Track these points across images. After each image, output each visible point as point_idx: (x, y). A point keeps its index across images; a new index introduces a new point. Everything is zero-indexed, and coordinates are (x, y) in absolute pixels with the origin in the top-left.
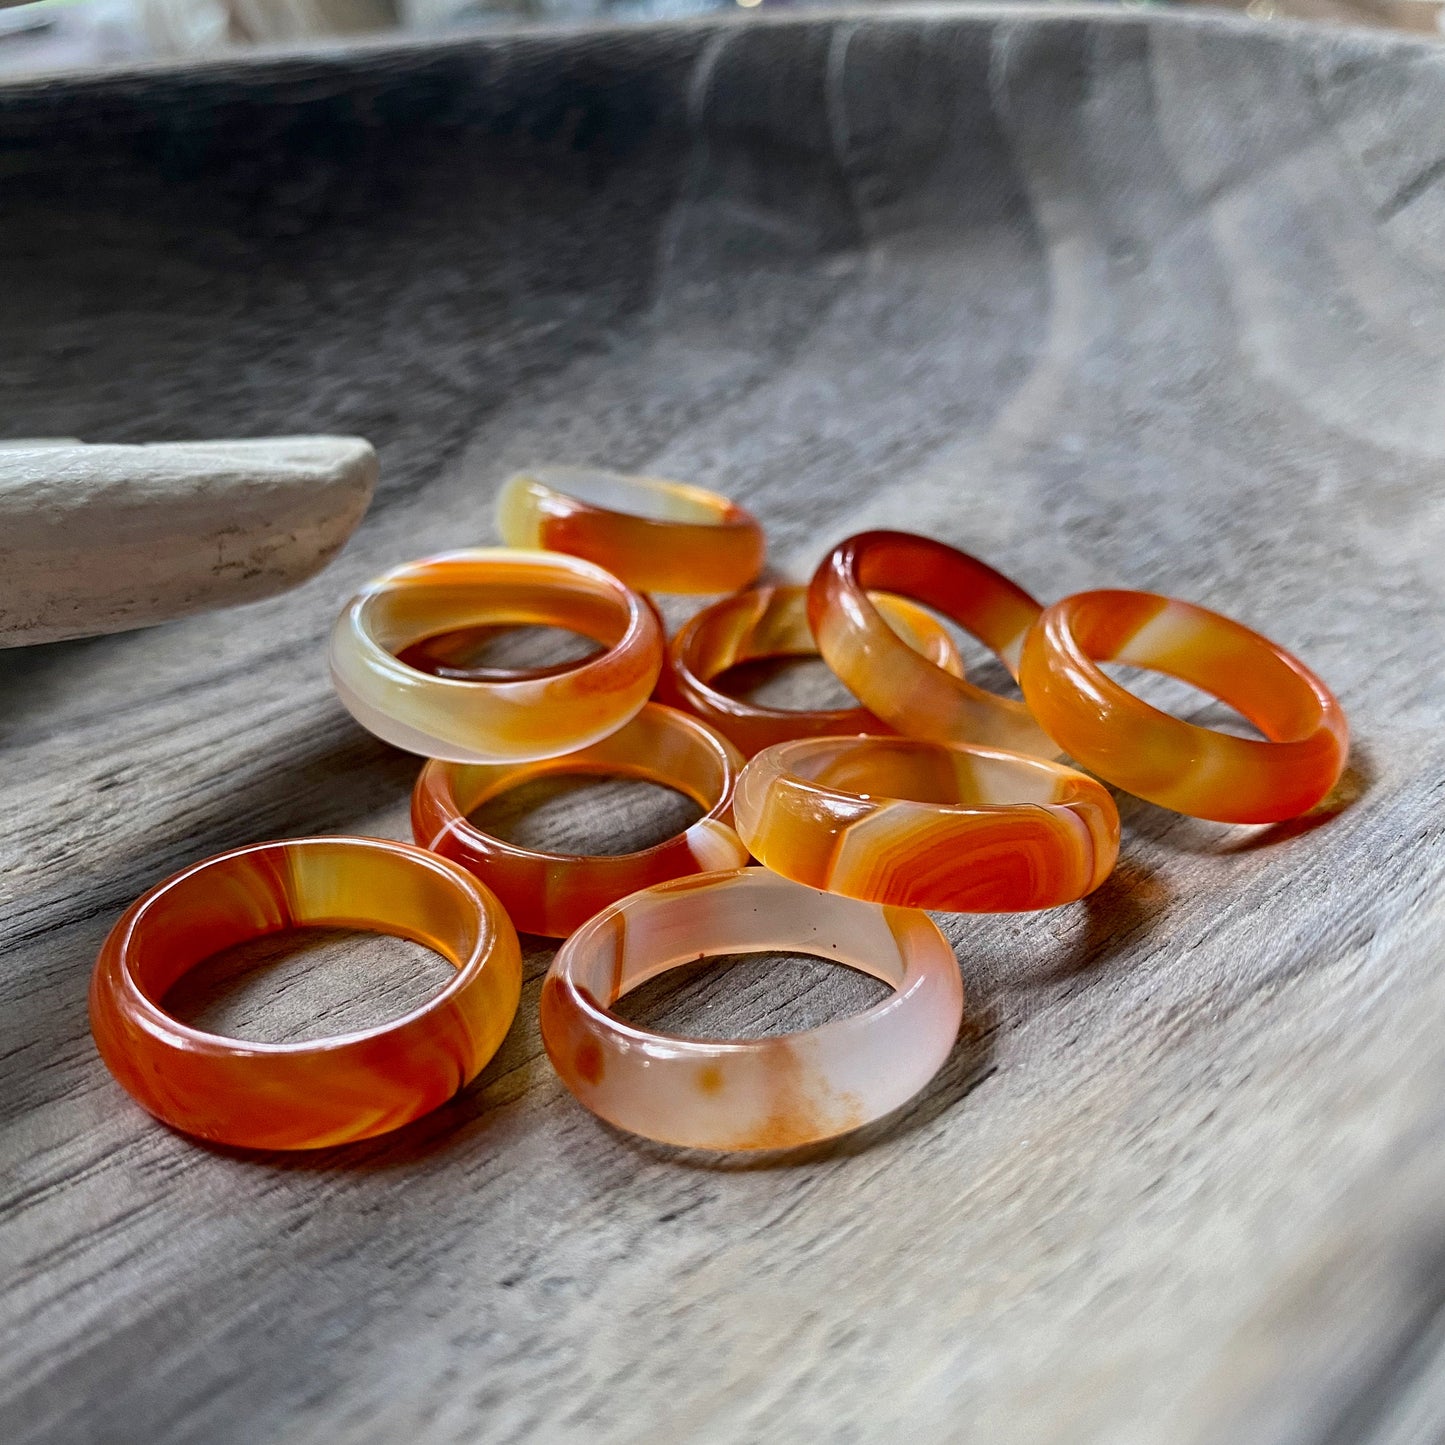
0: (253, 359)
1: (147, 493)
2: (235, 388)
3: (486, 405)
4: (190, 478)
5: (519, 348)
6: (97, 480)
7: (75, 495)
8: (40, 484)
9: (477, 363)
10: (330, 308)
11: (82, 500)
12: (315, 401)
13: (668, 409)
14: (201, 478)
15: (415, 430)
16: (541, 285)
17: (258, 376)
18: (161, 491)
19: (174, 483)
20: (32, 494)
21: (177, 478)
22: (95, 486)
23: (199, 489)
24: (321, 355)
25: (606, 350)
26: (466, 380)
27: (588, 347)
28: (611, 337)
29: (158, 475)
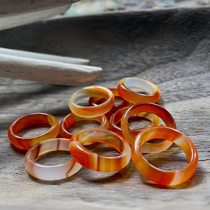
0: (121, 54)
2: (116, 57)
3: (149, 67)
5: (161, 59)
9: (152, 60)
10: (134, 48)
12: (125, 61)
13: (179, 73)
15: (136, 68)
16: (171, 49)
17: (120, 56)
24: (130, 55)
25: (176, 61)
26: (148, 62)
27: (173, 61)
28: (179, 60)
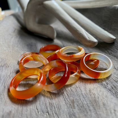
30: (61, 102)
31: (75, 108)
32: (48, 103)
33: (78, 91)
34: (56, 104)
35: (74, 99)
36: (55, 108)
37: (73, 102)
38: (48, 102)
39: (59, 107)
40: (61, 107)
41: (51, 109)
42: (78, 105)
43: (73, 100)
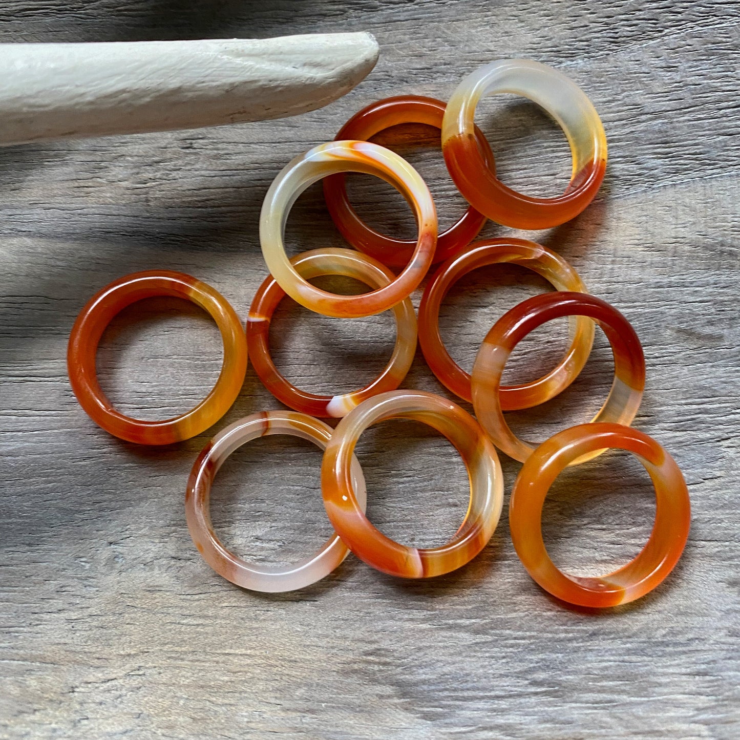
1: (190, 94)
4: (225, 84)
6: (162, 86)
7: (143, 97)
8: (123, 91)
11: (147, 99)
14: (232, 84)
18: (200, 93)
19: (211, 88)
20: (116, 97)
21: (215, 84)
22: (159, 91)
23: (227, 91)
29: (203, 82)
30: (679, 383)
31: (721, 338)
32: (678, 434)
33: (634, 297)
34: (686, 404)
35: (676, 325)
36: (706, 412)
37: (689, 334)
38: (670, 434)
39: (700, 393)
40: (702, 388)
41: (708, 429)
42: (711, 323)
43: (679, 331)
